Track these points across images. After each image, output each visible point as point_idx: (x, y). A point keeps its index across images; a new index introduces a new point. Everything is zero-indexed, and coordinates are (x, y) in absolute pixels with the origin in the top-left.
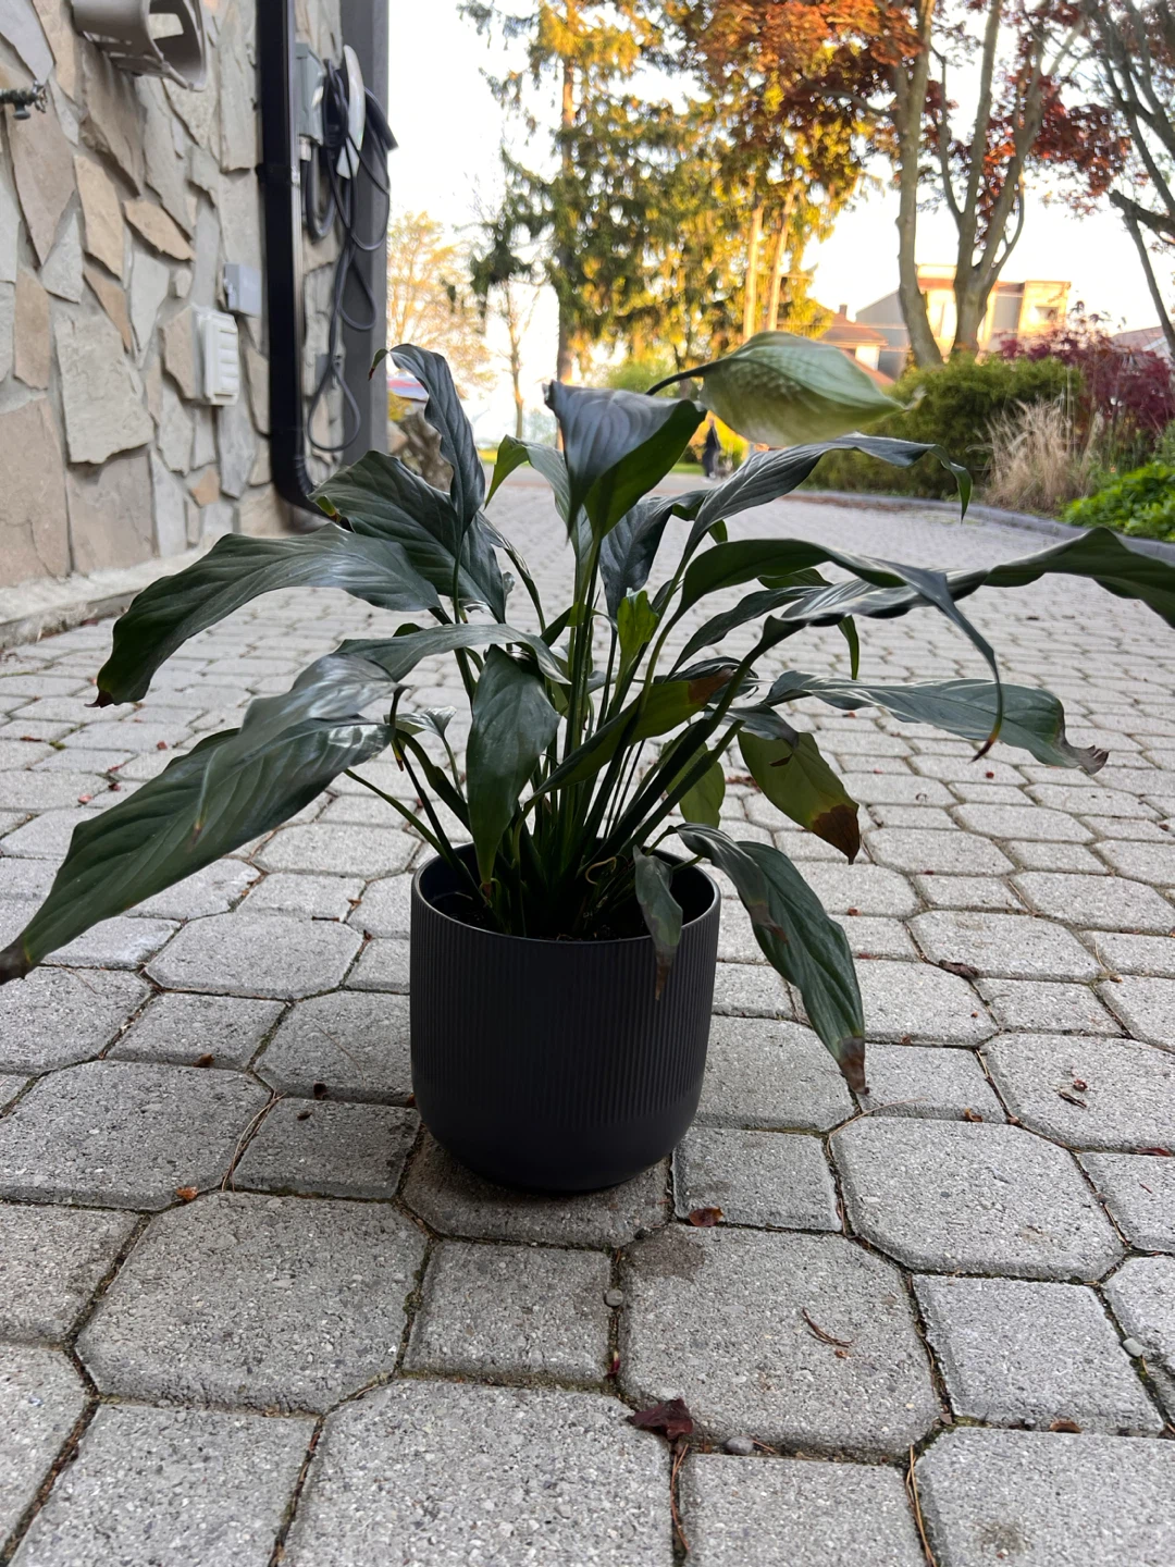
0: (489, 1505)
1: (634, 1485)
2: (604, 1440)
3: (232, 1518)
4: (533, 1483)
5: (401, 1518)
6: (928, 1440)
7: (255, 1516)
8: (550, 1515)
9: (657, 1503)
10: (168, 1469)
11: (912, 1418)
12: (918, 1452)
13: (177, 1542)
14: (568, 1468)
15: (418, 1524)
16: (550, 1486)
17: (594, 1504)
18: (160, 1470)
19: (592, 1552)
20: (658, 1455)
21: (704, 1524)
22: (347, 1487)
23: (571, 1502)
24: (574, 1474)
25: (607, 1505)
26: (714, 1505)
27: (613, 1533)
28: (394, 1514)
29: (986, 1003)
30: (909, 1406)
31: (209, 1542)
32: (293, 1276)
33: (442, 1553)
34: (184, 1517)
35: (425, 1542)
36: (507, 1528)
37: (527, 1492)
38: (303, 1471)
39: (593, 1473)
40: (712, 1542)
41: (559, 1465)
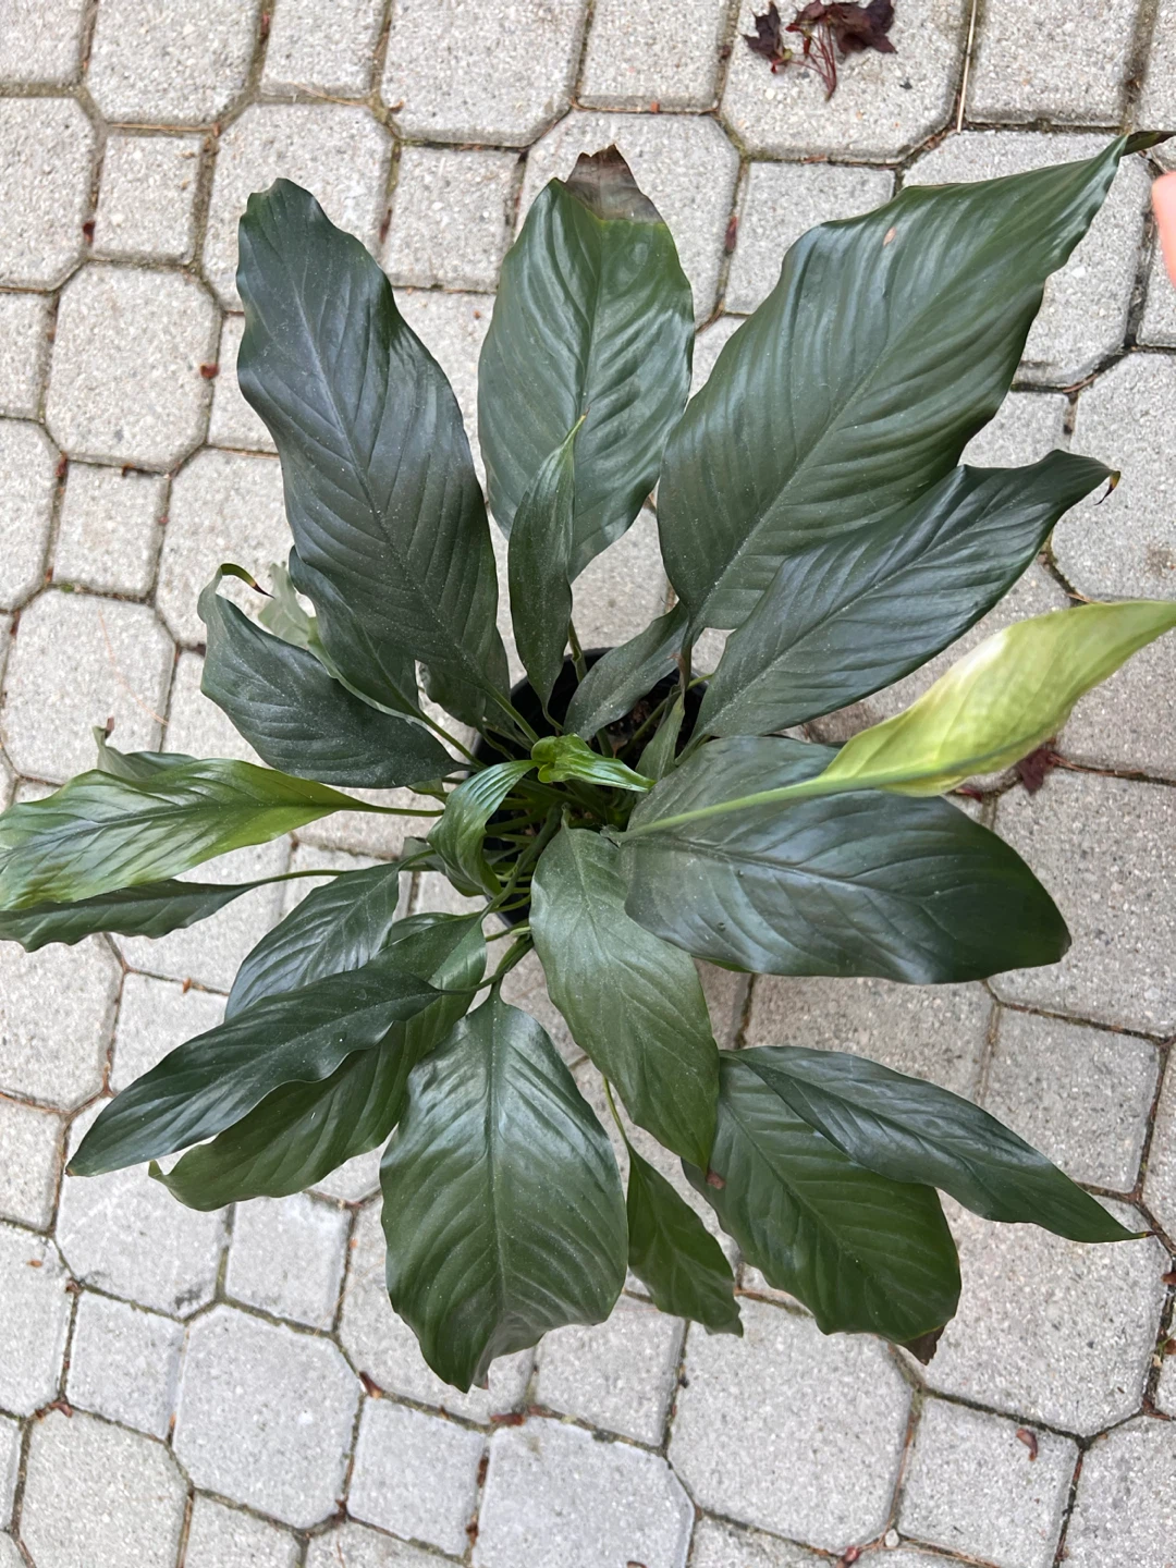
0: (1097, 897)
1: (1089, 799)
2: (1047, 812)
3: (1092, 1060)
4: (1081, 866)
5: (1101, 954)
6: (1060, 579)
7: (1091, 1045)
8: (1108, 858)
9: (1105, 786)
10: (1046, 1103)
11: (1044, 585)
12: (1071, 590)
13: (1109, 1092)
14: (1070, 841)
15: (1107, 943)
16: (1084, 854)
17: (1103, 828)
18: (1045, 1109)
19: (1140, 834)
20: (1062, 777)
21: (1124, 758)
22: (1072, 988)
23: (1100, 842)
24: (1076, 839)
25: (1104, 819)
26: (1110, 748)
27: (1127, 819)
28: (1098, 958)
29: (437, 287)
30: (1034, 584)
31: (1109, 1072)
32: (856, 1030)
33: (1131, 929)
34: (1088, 1090)
35: (1123, 940)
36: (1116, 887)
37: (1087, 870)
38: (1046, 1015)
39: (1077, 825)
40: (1139, 755)
41: (1067, 847)
